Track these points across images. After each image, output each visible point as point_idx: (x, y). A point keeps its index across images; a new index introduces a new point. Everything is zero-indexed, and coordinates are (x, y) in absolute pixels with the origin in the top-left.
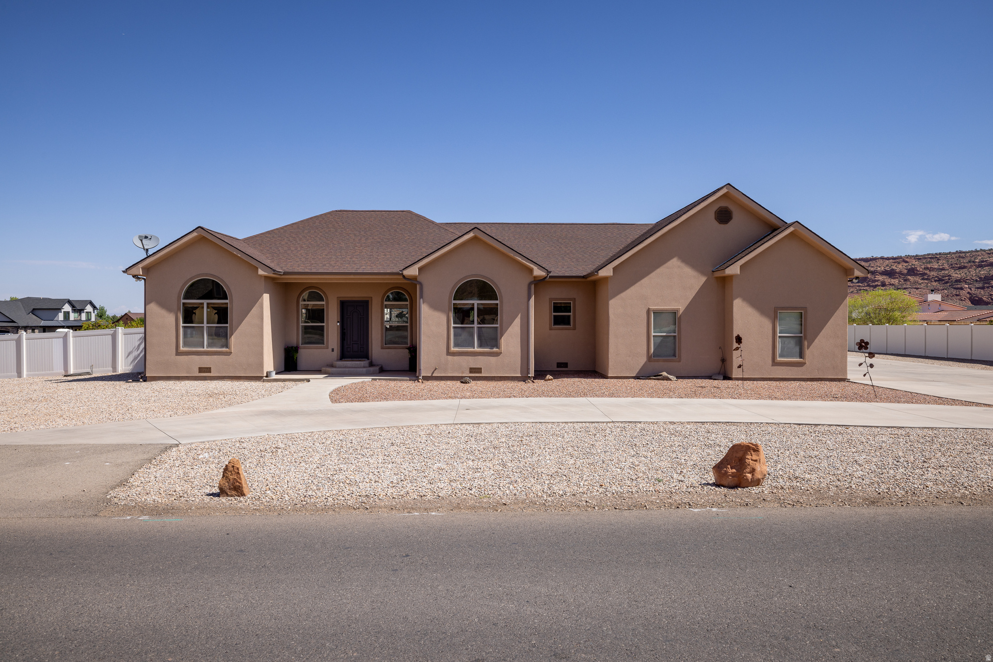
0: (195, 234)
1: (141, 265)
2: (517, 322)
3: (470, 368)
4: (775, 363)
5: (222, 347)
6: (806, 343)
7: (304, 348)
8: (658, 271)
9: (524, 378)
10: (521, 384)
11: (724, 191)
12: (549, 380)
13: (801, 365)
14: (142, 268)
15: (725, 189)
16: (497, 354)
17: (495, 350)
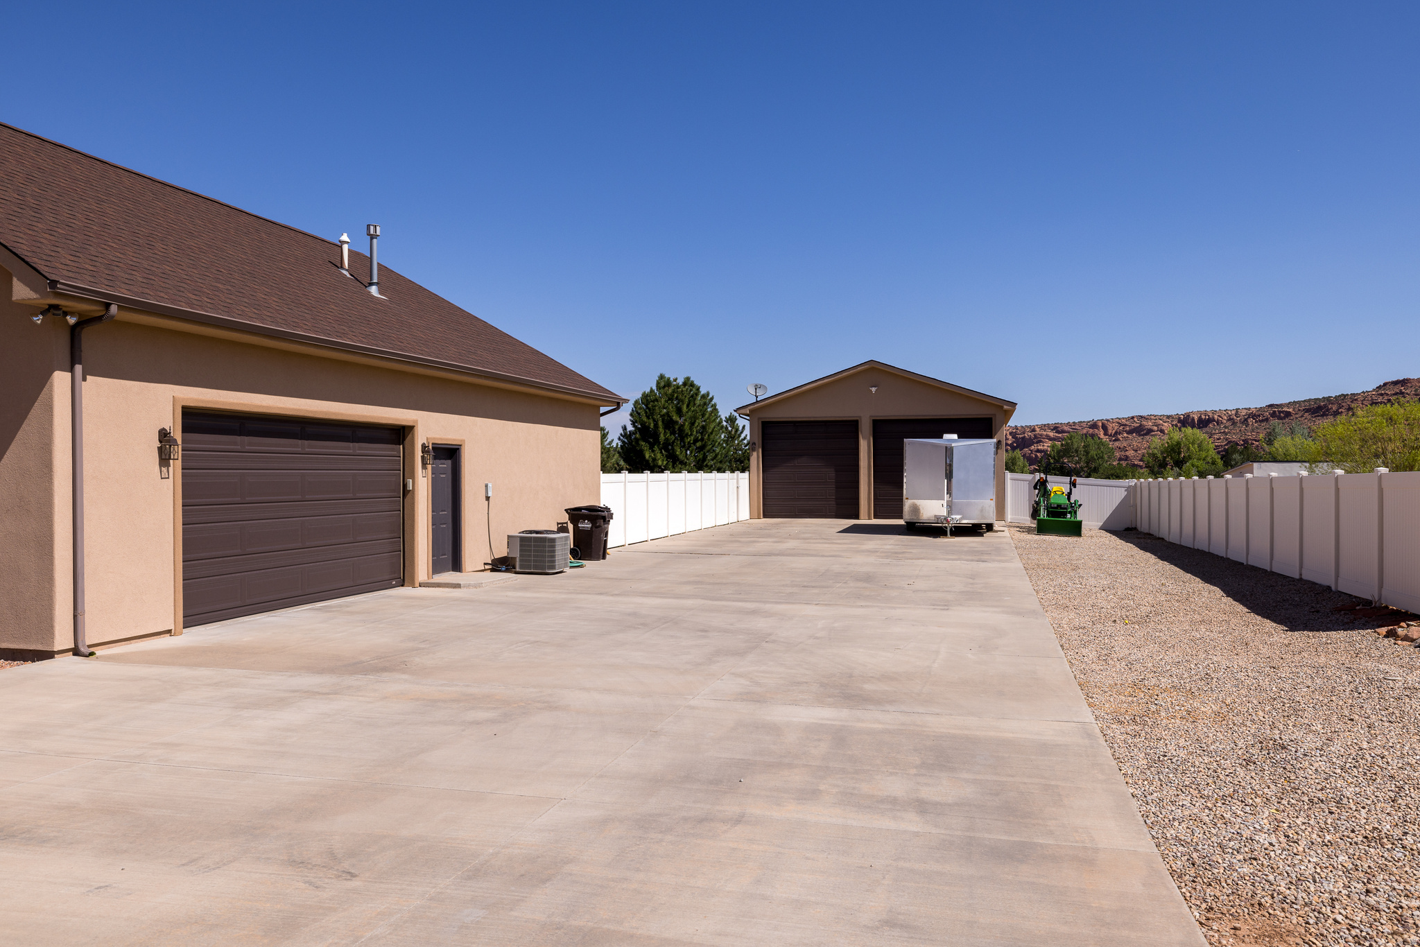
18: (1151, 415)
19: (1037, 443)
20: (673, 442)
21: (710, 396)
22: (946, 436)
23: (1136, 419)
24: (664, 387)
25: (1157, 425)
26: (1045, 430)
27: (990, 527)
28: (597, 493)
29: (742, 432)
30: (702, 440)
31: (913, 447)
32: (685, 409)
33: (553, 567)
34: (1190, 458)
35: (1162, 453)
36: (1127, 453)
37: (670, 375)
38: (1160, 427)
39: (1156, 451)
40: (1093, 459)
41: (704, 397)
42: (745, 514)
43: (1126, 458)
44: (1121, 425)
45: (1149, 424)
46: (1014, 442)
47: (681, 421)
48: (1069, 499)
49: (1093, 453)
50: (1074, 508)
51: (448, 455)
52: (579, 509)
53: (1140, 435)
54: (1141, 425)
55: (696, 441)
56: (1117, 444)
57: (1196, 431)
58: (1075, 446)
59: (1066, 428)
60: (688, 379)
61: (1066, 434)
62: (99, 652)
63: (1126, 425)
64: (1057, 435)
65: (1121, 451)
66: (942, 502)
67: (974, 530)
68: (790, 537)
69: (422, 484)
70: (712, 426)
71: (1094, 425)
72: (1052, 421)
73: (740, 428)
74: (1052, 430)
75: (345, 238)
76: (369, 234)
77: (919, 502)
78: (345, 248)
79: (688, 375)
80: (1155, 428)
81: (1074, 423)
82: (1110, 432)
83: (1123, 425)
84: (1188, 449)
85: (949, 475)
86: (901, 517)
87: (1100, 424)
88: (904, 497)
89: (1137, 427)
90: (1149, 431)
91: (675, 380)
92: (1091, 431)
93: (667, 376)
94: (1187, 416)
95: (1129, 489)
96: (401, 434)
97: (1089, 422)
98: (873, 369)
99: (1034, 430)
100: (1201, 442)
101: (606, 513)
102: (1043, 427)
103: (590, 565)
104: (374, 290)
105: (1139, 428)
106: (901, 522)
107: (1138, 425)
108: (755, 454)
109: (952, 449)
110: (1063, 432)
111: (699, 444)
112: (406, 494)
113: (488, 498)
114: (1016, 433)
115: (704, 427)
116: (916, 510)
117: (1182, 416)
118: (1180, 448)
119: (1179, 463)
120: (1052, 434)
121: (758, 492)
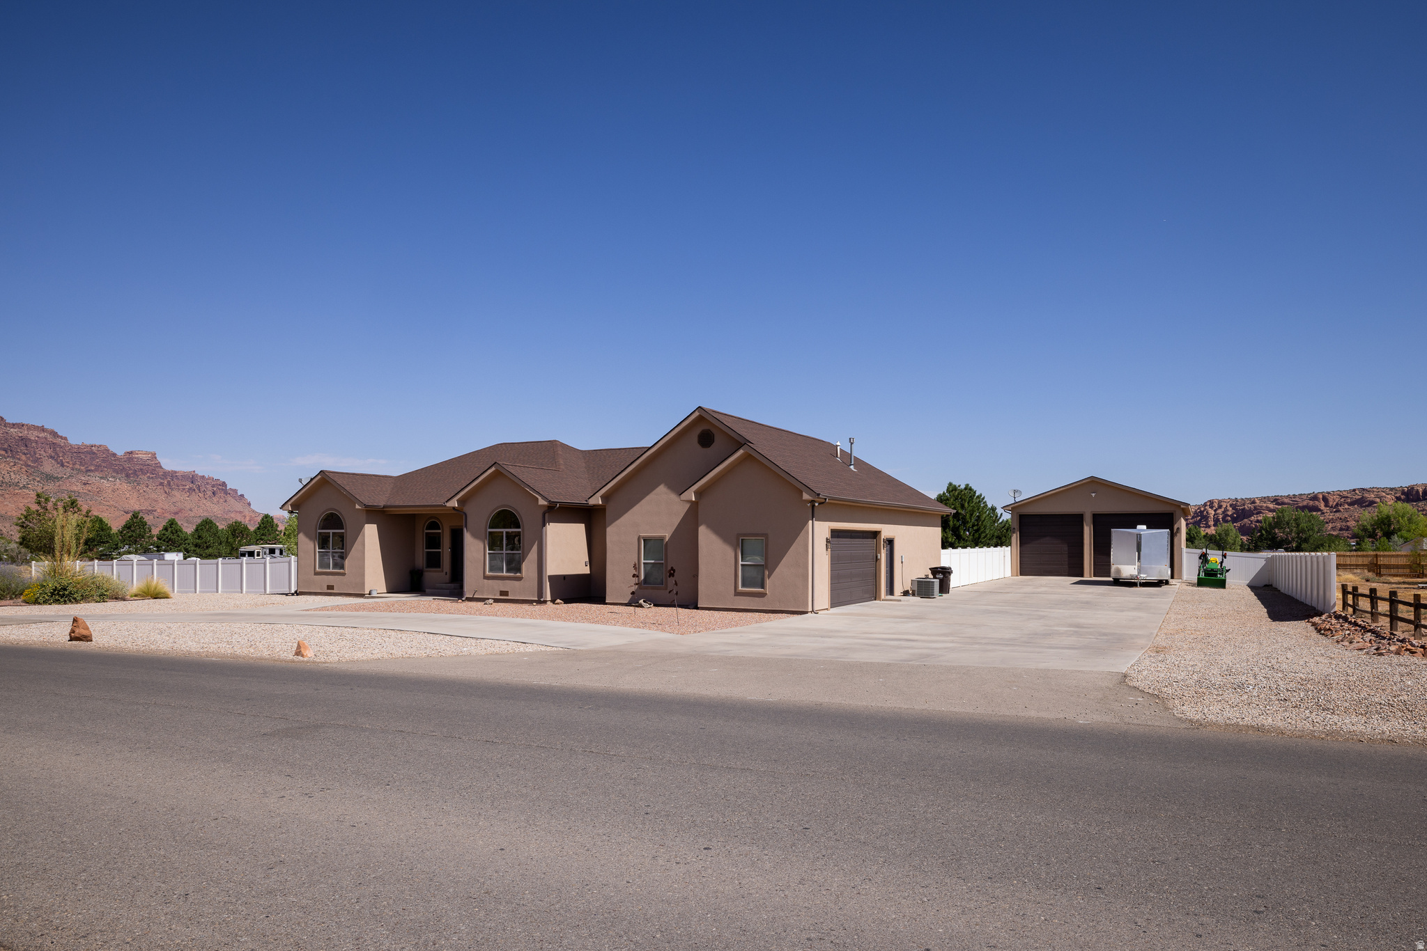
0: (319, 477)
1: (289, 503)
2: (535, 548)
3: (501, 591)
4: (737, 594)
5: (340, 569)
6: (767, 573)
7: (427, 571)
8: (648, 498)
9: (540, 602)
10: (537, 608)
11: (697, 414)
12: (558, 604)
13: (763, 595)
14: (291, 505)
15: (697, 412)
16: (520, 579)
17: (518, 574)
18: (1373, 488)
19: (1257, 514)
20: (959, 526)
21: (982, 497)
22: (1139, 527)
23: (1357, 492)
24: (952, 491)
25: (1380, 498)
26: (1265, 502)
27: (1167, 583)
28: (939, 560)
29: (1000, 518)
30: (978, 525)
31: (1117, 534)
32: (966, 505)
33: (933, 595)
34: (1400, 530)
35: (1372, 525)
36: (1348, 524)
37: (956, 483)
38: (1382, 499)
39: (1365, 523)
40: (1303, 531)
41: (978, 497)
42: (1008, 574)
43: (1348, 528)
44: (1342, 497)
45: (1371, 496)
46: (1234, 513)
47: (963, 512)
48: (1221, 566)
49: (1303, 525)
50: (1224, 571)
51: (890, 542)
52: (937, 568)
53: (1362, 507)
54: (1363, 497)
55: (973, 526)
56: (1338, 515)
57: (1406, 505)
58: (1286, 519)
59: (1286, 500)
60: (967, 485)
61: (1286, 506)
62: (820, 612)
63: (1347, 497)
64: (1277, 506)
65: (1342, 522)
66: (1134, 566)
67: (1159, 583)
68: (1041, 586)
69: (883, 556)
70: (984, 515)
71: (1314, 498)
72: (1271, 494)
73: (999, 515)
74: (1272, 502)
75: (838, 444)
76: (850, 442)
77: (1120, 566)
78: (839, 448)
79: (968, 483)
80: (1378, 500)
81: (1294, 495)
82: (1331, 503)
83: (1344, 497)
84: (1398, 522)
85: (1139, 550)
86: (1110, 576)
87: (1321, 496)
88: (1112, 563)
89: (1359, 499)
90: (1372, 503)
91: (959, 486)
92: (1311, 503)
93: (954, 483)
94: (1411, 489)
95: (1267, 560)
96: (875, 534)
97: (1309, 494)
98: (1092, 482)
99: (1254, 502)
100: (1411, 515)
101: (949, 571)
102: (1263, 499)
103: (945, 596)
104: (852, 467)
105: (1361, 500)
106: (1111, 579)
107: (1360, 497)
108: (1015, 535)
109: (1140, 535)
110: (1283, 503)
111: (975, 528)
112: (877, 560)
113: (902, 562)
114: (1236, 505)
115: (978, 517)
116: (1118, 571)
117: (1406, 489)
118: (1390, 521)
119: (1388, 535)
120: (1271, 506)
121: (1017, 559)
